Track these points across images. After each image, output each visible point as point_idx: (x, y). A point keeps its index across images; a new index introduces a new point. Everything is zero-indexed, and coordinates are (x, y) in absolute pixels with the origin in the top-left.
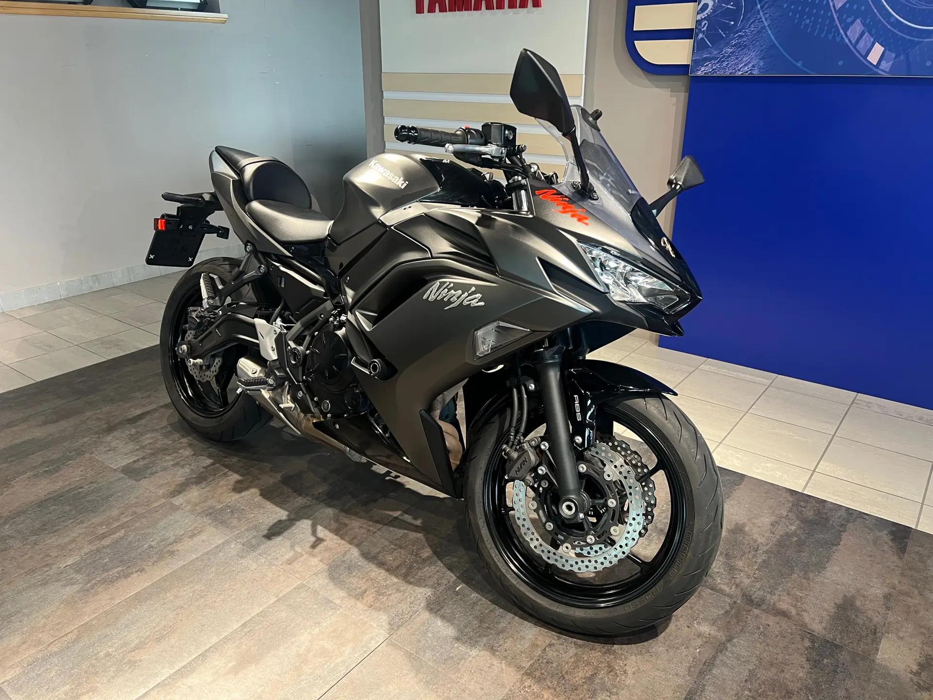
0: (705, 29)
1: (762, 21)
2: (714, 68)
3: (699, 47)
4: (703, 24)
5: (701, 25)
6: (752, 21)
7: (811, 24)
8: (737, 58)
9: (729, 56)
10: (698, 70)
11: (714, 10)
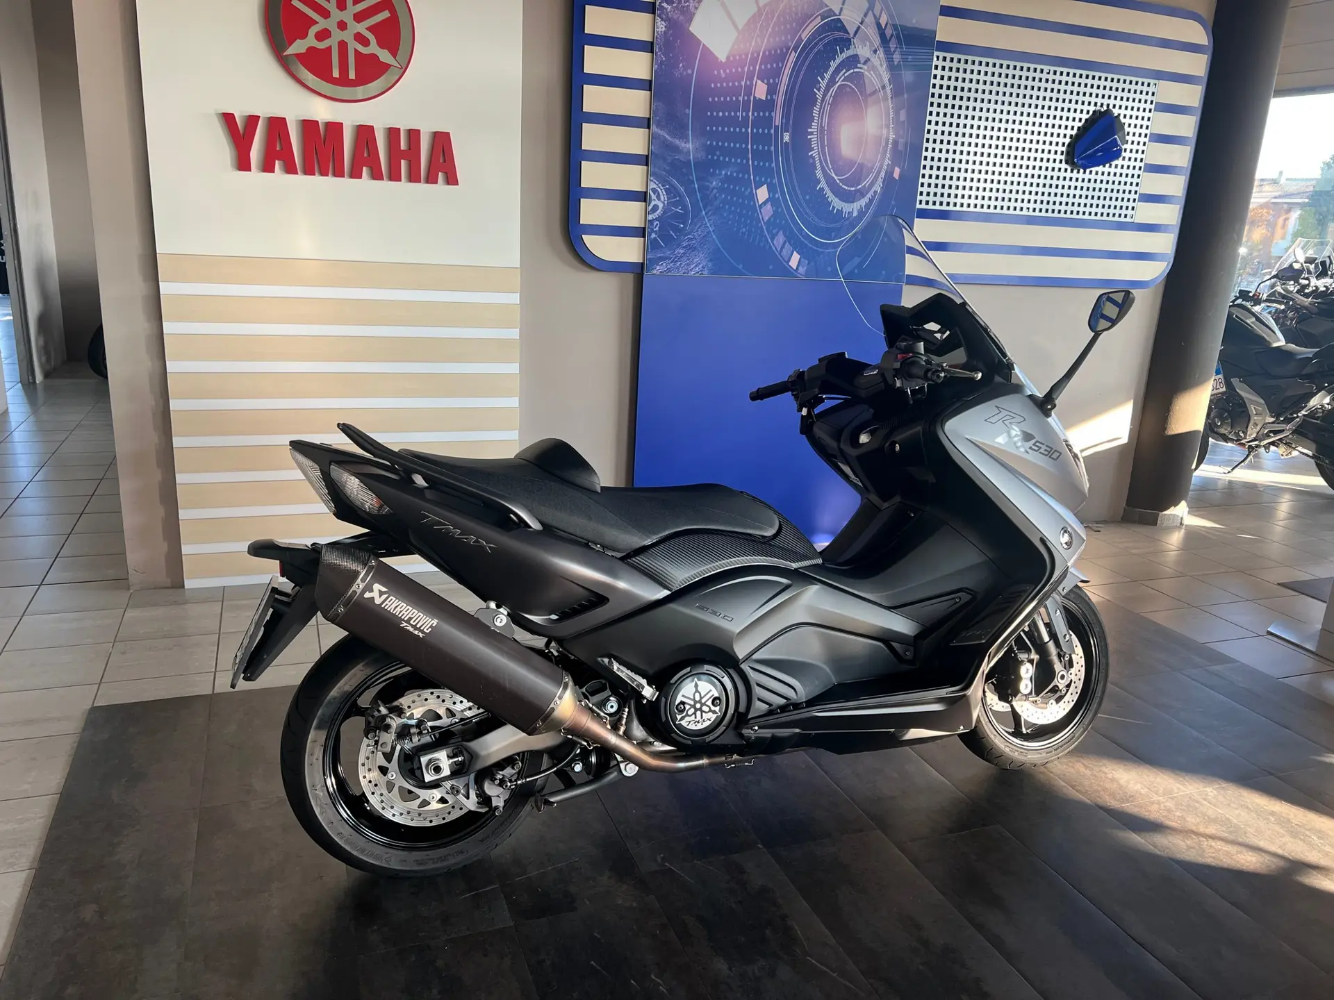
0: (657, 229)
1: (708, 227)
2: (669, 267)
3: (650, 247)
4: (655, 224)
5: (652, 224)
6: (698, 226)
7: (746, 233)
8: (689, 259)
9: (681, 257)
10: (653, 269)
11: (664, 212)
